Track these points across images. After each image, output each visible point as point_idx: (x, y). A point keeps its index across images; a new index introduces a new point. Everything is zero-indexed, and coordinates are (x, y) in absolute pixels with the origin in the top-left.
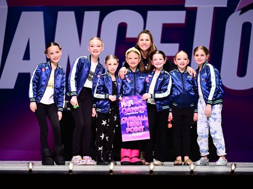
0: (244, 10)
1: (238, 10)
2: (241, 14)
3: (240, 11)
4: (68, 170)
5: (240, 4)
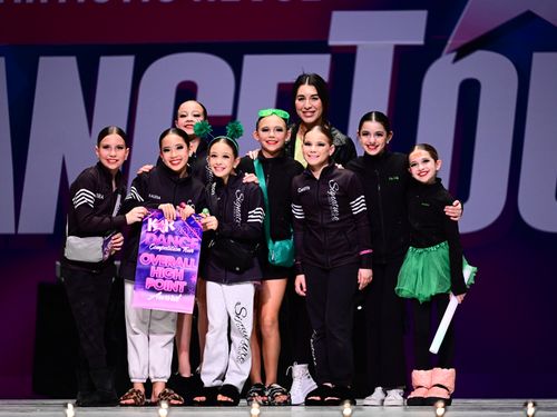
0: (462, 52)
1: (450, 52)
2: (456, 60)
3: (453, 55)
5: (455, 39)
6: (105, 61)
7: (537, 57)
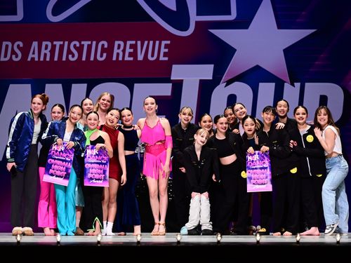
3: (225, 84)
4: (56, 241)
6: (74, 86)
7: (261, 85)
